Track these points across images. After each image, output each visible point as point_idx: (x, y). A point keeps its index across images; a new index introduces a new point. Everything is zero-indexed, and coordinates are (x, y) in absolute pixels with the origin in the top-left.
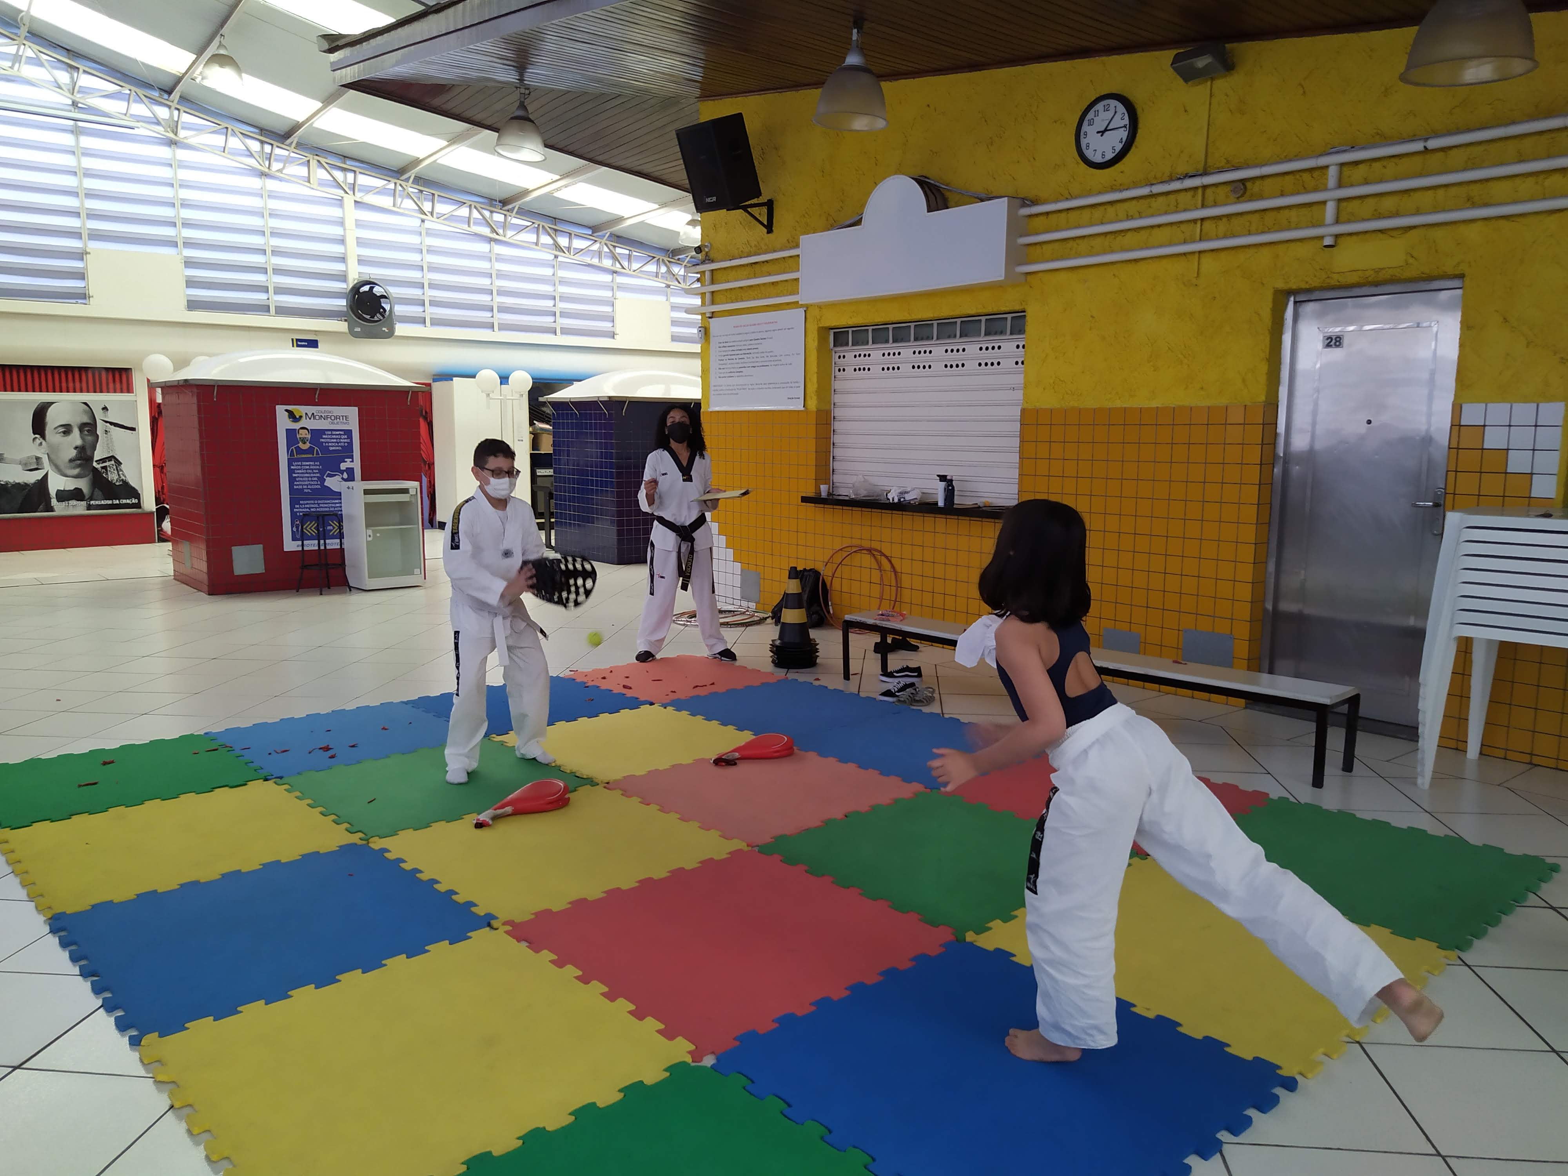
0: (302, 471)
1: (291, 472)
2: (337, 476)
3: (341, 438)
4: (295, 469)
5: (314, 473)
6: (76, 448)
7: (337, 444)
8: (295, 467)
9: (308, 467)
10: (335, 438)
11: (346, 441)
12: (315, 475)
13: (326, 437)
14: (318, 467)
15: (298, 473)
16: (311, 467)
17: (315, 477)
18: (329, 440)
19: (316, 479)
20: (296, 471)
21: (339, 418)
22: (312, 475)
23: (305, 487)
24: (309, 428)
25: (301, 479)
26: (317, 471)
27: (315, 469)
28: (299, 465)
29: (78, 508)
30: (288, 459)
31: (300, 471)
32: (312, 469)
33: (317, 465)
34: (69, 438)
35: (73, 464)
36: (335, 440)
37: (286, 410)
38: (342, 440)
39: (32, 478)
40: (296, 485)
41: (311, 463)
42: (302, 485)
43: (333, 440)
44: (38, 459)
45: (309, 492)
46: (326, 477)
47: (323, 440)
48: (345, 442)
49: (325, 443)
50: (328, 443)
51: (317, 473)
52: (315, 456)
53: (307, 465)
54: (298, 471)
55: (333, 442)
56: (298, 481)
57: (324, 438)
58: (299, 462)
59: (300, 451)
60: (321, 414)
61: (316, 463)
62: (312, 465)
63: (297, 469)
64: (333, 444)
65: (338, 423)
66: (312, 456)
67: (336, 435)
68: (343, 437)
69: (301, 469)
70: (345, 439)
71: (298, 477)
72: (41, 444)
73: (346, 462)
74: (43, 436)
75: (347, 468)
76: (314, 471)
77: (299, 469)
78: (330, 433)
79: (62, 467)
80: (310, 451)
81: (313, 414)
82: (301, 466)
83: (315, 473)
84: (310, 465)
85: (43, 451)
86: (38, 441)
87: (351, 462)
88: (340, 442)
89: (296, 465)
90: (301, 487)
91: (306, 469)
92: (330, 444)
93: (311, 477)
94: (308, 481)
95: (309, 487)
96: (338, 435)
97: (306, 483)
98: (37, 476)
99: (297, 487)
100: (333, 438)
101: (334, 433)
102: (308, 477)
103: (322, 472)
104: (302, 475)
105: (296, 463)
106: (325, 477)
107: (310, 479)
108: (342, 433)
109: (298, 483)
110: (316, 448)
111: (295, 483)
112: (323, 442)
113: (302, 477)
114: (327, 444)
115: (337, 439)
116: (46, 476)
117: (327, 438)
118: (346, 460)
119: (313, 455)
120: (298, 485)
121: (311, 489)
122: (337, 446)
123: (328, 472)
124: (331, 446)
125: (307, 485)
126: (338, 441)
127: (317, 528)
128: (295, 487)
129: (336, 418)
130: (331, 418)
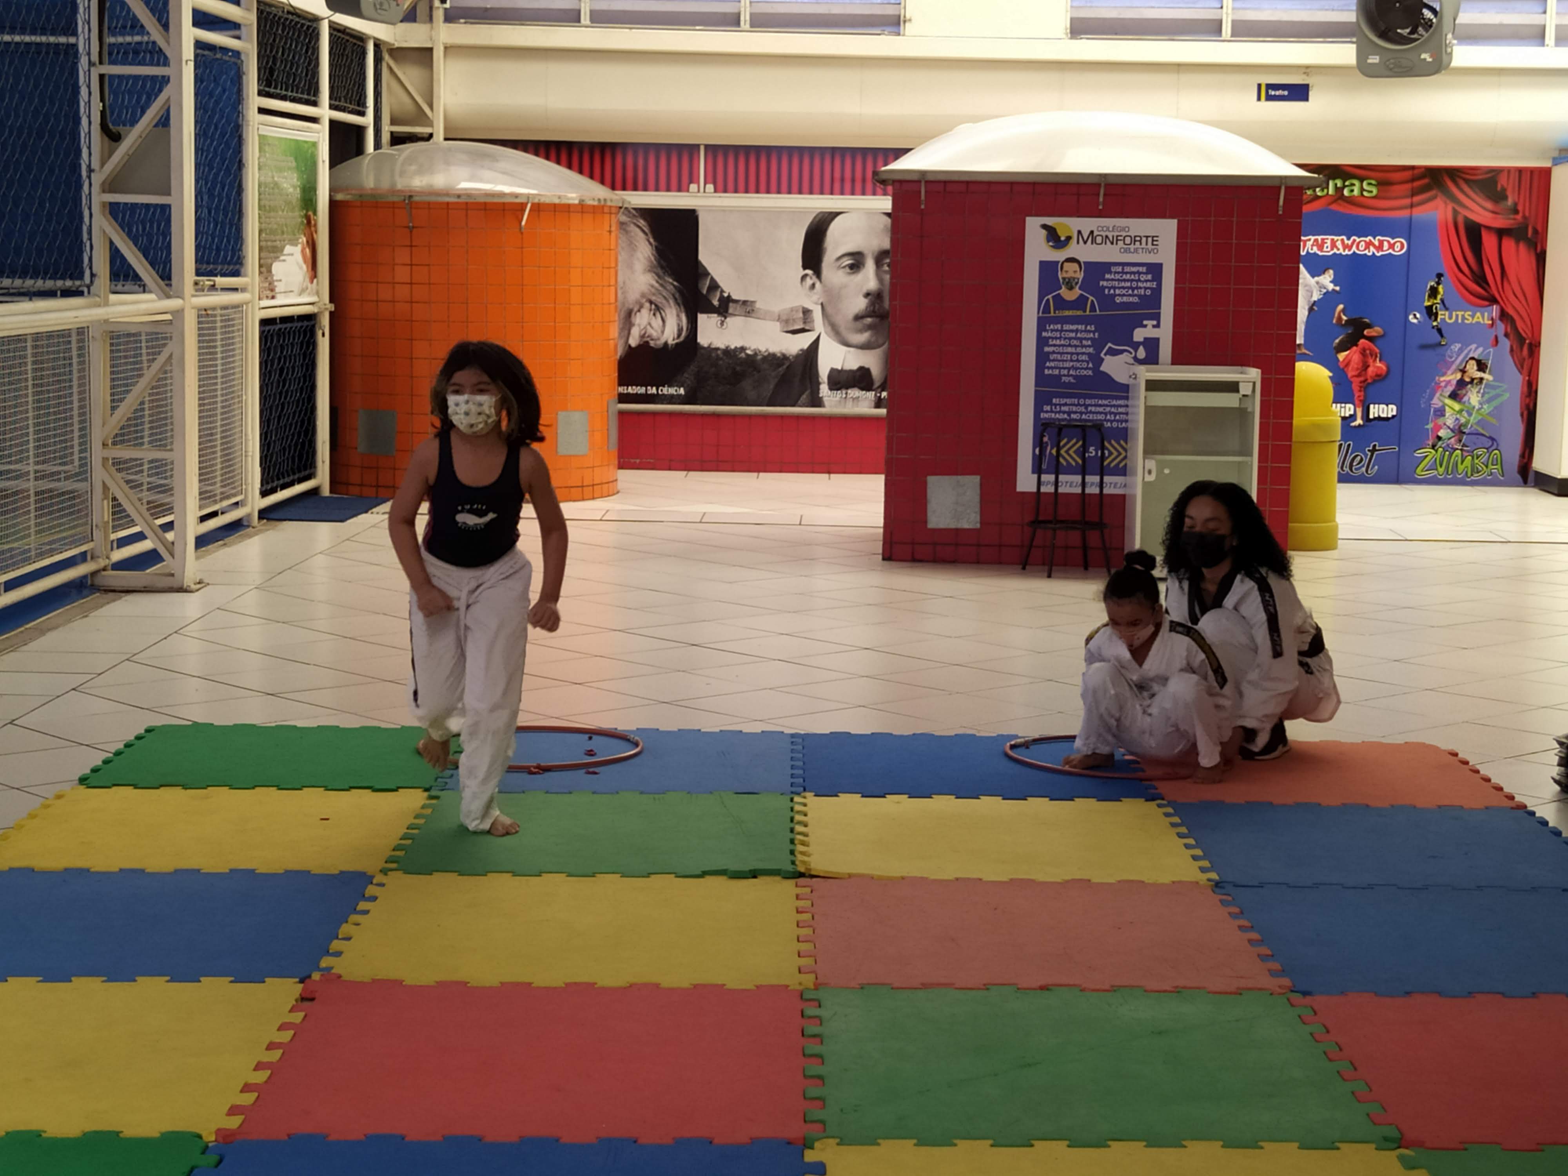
0: (1062, 342)
1: (1042, 342)
2: (1125, 354)
3: (1139, 280)
4: (1050, 338)
5: (1083, 346)
6: (867, 295)
7: (1130, 292)
8: (1050, 334)
9: (1073, 335)
10: (1128, 280)
11: (1149, 285)
12: (1084, 350)
13: (1113, 277)
14: (1092, 335)
15: (1054, 345)
16: (1079, 335)
17: (1083, 353)
18: (1116, 284)
19: (1084, 357)
20: (1051, 343)
21: (1140, 241)
22: (1079, 350)
23: (1066, 372)
24: (1082, 260)
25: (1059, 357)
26: (1089, 343)
27: (1085, 339)
28: (1057, 330)
29: (861, 404)
30: (1039, 319)
31: (1058, 342)
32: (1081, 339)
33: (1090, 331)
35: (859, 325)
36: (1128, 284)
37: (1044, 227)
38: (1140, 284)
40: (1049, 368)
41: (1080, 327)
42: (1060, 368)
43: (1123, 284)
44: (807, 313)
45: (1070, 383)
46: (1105, 354)
47: (1105, 283)
48: (1146, 288)
49: (1110, 288)
50: (1115, 288)
51: (1089, 346)
52: (1088, 313)
53: (1072, 331)
54: (1054, 342)
55: (1123, 288)
56: (1053, 360)
57: (1108, 280)
58: (1057, 324)
59: (1061, 303)
60: (1107, 233)
61: (1089, 328)
62: (1082, 331)
63: (1053, 338)
64: (1124, 292)
65: (1136, 250)
66: (1080, 313)
67: (1131, 273)
68: (1143, 277)
69: (1060, 338)
70: (1146, 281)
71: (1054, 352)
72: (813, 287)
73: (1145, 326)
74: (818, 274)
75: (1145, 339)
76: (1084, 342)
77: (1056, 338)
78: (1120, 269)
79: (842, 329)
80: (1080, 303)
81: (1092, 232)
82: (1062, 331)
83: (1086, 346)
84: (1077, 331)
85: (815, 298)
86: (809, 282)
87: (1154, 326)
88: (1137, 288)
89: (1052, 331)
90: (1056, 372)
91: (1070, 339)
92: (1117, 292)
93: (1078, 354)
94: (1072, 361)
95: (1071, 372)
96: (1134, 273)
97: (1067, 365)
98: (804, 342)
99: (1050, 372)
100: (1125, 280)
101: (1127, 269)
102: (1072, 354)
103: (1098, 345)
104: (1061, 350)
105: (1052, 327)
106: (1102, 355)
107: (1075, 357)
108: (1144, 269)
109: (1052, 364)
110: (1091, 298)
111: (1048, 364)
112: (1104, 288)
113: (1062, 354)
114: (1112, 291)
115: (1132, 281)
116: (816, 342)
117: (1112, 280)
118: (1145, 322)
119: (1085, 311)
120: (1052, 368)
121: (1075, 377)
122: (1130, 295)
123: (1109, 345)
124: (1119, 295)
125: (1069, 369)
126: (1134, 284)
128: (1046, 372)
129: (1134, 240)
130: (1124, 240)
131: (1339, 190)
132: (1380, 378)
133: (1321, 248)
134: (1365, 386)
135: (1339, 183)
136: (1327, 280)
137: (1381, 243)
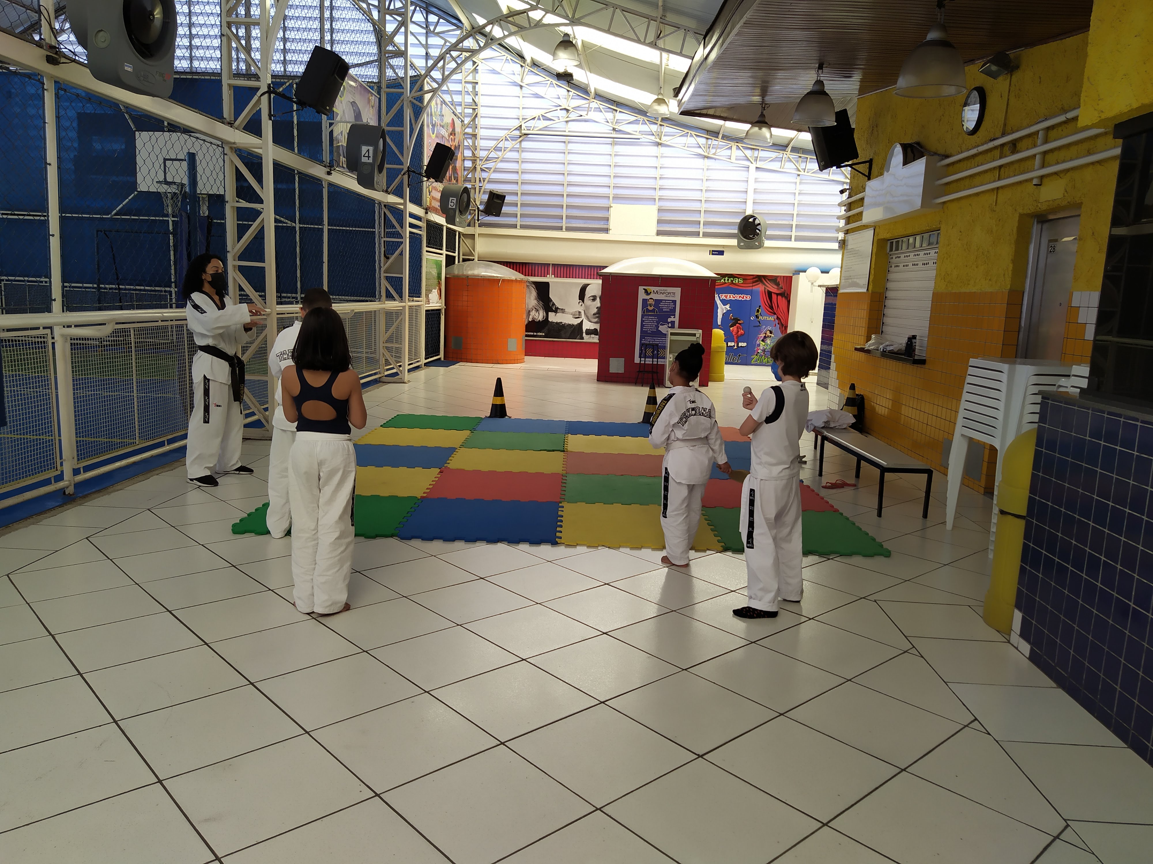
0: (648, 321)
1: (642, 322)
2: (665, 325)
3: (670, 305)
6: (597, 308)
7: (668, 308)
8: (645, 319)
17: (654, 325)
18: (663, 305)
20: (645, 322)
24: (654, 299)
27: (655, 321)
29: (595, 339)
30: (642, 315)
34: (595, 303)
35: (595, 316)
37: (643, 289)
39: (576, 322)
40: (644, 328)
42: (647, 328)
44: (580, 312)
45: (650, 333)
48: (672, 307)
53: (651, 318)
59: (648, 311)
60: (661, 291)
61: (655, 318)
65: (669, 296)
66: (654, 314)
67: (668, 302)
72: (582, 305)
74: (583, 301)
75: (671, 321)
78: (665, 301)
79: (590, 318)
80: (654, 311)
81: (657, 291)
82: (648, 318)
85: (582, 308)
86: (581, 304)
91: (651, 321)
94: (651, 327)
95: (651, 330)
98: (578, 321)
100: (666, 305)
103: (658, 323)
104: (648, 324)
108: (671, 302)
110: (656, 309)
112: (660, 306)
114: (662, 308)
116: (582, 321)
118: (672, 317)
123: (661, 323)
124: (665, 309)
127: (653, 352)
129: (669, 293)
130: (666, 293)
131: (732, 281)
132: (742, 335)
133: (726, 297)
134: (738, 337)
135: (732, 279)
136: (728, 307)
137: (743, 296)
